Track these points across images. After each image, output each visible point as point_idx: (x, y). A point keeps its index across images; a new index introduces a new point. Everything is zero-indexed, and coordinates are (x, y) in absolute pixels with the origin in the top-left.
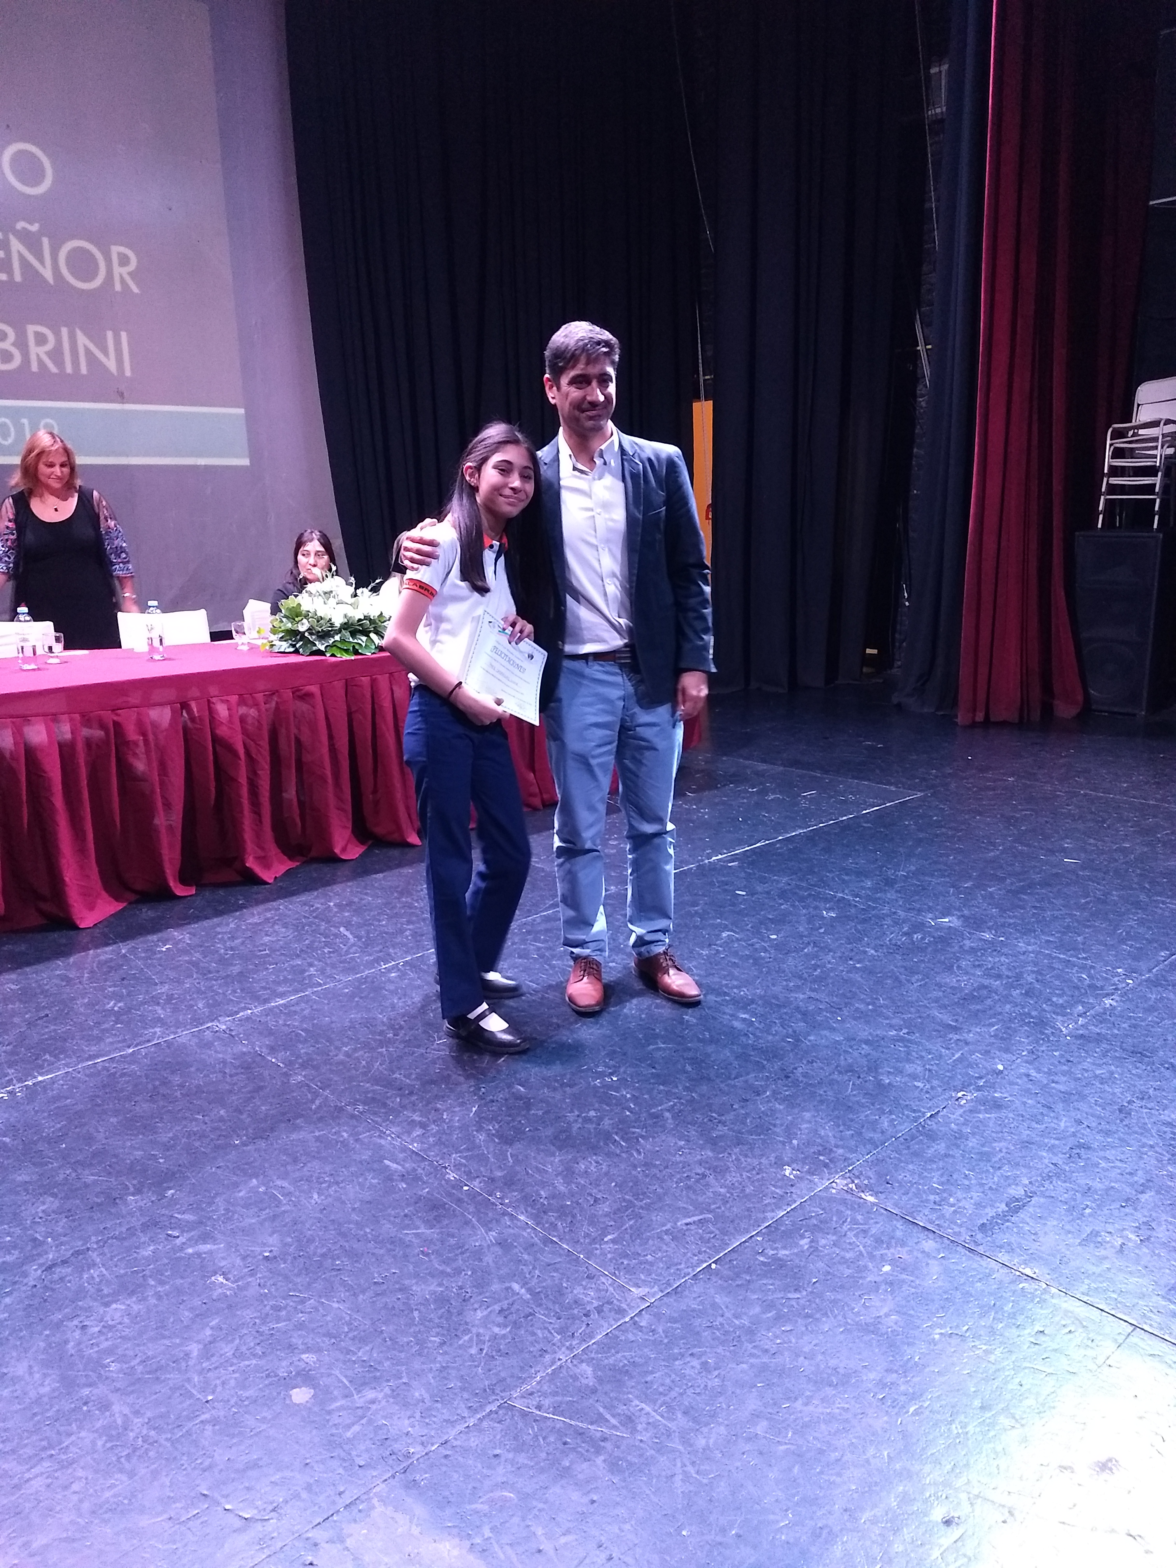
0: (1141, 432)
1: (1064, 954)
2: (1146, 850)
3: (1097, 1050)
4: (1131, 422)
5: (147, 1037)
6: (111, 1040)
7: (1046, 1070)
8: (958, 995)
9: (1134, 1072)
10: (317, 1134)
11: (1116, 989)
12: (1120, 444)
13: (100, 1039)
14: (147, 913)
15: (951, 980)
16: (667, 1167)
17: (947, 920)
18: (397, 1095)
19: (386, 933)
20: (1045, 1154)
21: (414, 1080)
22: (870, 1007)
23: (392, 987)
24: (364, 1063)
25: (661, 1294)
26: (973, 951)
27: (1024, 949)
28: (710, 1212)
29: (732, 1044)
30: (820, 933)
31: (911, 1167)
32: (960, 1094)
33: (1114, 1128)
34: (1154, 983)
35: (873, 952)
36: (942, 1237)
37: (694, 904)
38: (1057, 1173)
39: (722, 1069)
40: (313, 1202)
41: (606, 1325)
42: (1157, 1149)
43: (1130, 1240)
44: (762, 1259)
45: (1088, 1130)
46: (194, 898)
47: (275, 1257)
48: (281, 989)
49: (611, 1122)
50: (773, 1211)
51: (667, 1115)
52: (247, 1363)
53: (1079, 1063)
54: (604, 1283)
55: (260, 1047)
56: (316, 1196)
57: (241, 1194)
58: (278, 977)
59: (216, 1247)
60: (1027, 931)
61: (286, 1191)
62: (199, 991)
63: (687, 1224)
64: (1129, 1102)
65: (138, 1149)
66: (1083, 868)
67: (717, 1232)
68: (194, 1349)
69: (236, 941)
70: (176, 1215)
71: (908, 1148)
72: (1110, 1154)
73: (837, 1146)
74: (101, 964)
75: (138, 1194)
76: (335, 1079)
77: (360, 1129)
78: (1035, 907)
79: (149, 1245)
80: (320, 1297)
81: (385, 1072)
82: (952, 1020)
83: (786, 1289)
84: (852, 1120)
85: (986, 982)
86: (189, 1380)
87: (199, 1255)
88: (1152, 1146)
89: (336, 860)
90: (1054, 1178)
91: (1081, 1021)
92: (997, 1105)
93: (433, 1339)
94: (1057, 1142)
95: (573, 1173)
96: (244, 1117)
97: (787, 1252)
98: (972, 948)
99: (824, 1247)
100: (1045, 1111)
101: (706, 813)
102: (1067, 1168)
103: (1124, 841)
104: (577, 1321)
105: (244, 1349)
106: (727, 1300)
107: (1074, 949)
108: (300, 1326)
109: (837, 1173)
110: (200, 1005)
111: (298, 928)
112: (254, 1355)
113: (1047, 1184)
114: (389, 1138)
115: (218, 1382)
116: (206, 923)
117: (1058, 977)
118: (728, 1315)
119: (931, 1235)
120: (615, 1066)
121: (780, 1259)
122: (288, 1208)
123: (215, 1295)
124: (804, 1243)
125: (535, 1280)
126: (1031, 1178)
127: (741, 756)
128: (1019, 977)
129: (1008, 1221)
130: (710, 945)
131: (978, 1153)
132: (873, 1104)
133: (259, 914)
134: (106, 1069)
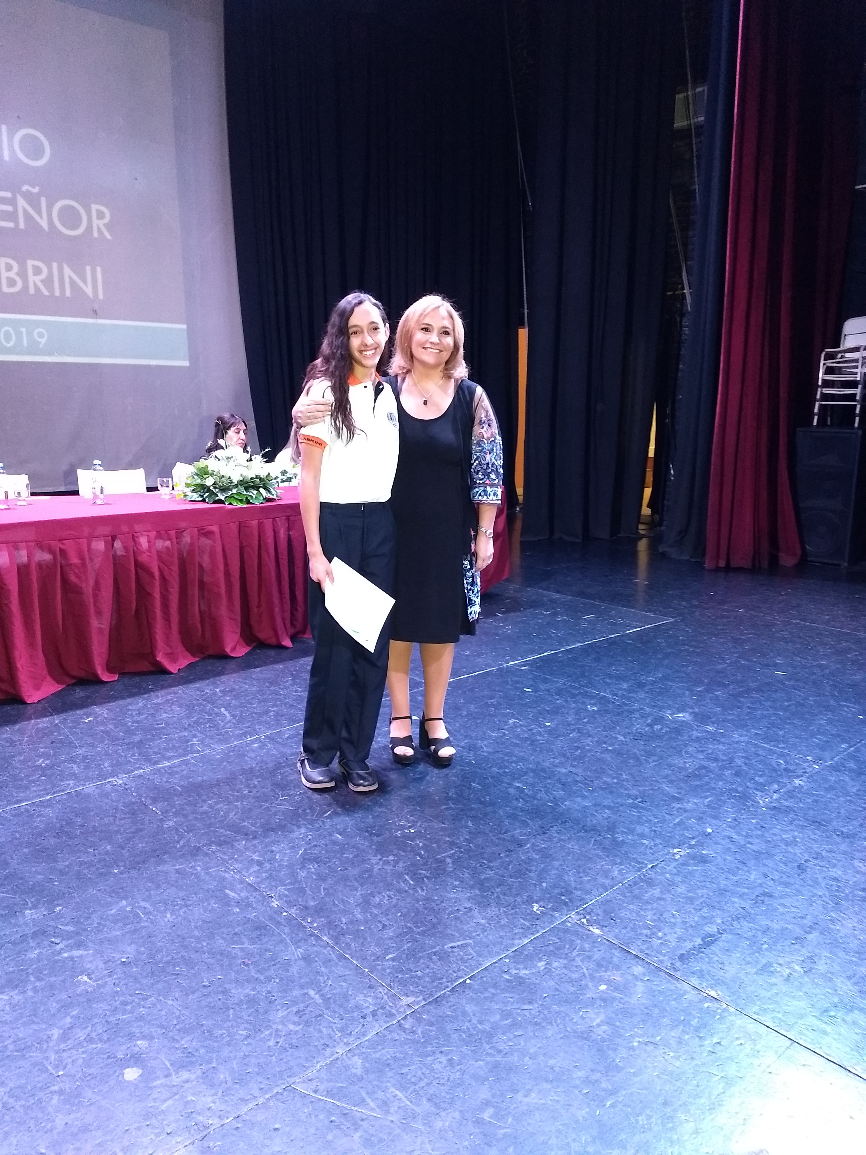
0: (847, 355)
1: (767, 743)
2: (838, 666)
3: (786, 819)
4: (839, 347)
5: (62, 788)
6: (35, 789)
7: (744, 833)
8: (683, 773)
9: (812, 837)
10: (177, 867)
11: (806, 772)
12: (830, 363)
13: (27, 788)
14: (79, 693)
15: (678, 761)
16: (442, 902)
17: (681, 715)
18: (243, 839)
19: (255, 713)
20: (736, 900)
21: (258, 827)
22: (615, 781)
23: (252, 755)
24: (222, 813)
25: (424, 1003)
26: (698, 739)
27: (737, 740)
28: (471, 938)
29: (507, 806)
30: (584, 722)
31: (631, 907)
32: (676, 851)
33: (792, 881)
34: (836, 768)
35: (622, 738)
36: (649, 963)
37: (491, 698)
38: (745, 915)
39: (496, 825)
40: (166, 920)
41: (377, 1026)
42: (824, 898)
43: (796, 971)
44: (507, 977)
45: (772, 882)
46: (116, 683)
47: (130, 963)
48: (169, 754)
49: (405, 865)
50: (520, 939)
51: (448, 860)
52: (94, 1046)
53: (771, 828)
54: (380, 992)
55: (146, 799)
56: (169, 915)
57: (113, 912)
58: (168, 745)
59: (86, 952)
60: (740, 725)
61: (146, 911)
62: (107, 754)
63: (452, 947)
64: (806, 861)
65: (40, 874)
66: (790, 680)
67: (475, 955)
68: (56, 1033)
69: (141, 717)
70: (60, 927)
71: (631, 892)
72: (787, 901)
73: (576, 889)
74: (38, 731)
75: (34, 909)
76: (198, 825)
77: (211, 865)
78: (749, 708)
79: (35, 949)
80: (159, 995)
81: (237, 821)
82: (677, 793)
83: (523, 1001)
84: (590, 869)
85: (705, 764)
86: (47, 1058)
87: (71, 958)
88: (820, 896)
89: (226, 657)
90: (742, 919)
91: (775, 796)
92: (704, 860)
93: (241, 1032)
94: (746, 890)
95: (370, 904)
96: (124, 852)
97: (527, 972)
98: (698, 737)
99: (556, 969)
100: (740, 866)
101: (509, 629)
102: (753, 912)
103: (822, 659)
104: (356, 1023)
105: (94, 1035)
106: (474, 1008)
107: (776, 740)
108: (141, 1018)
109: (573, 910)
110: (106, 765)
111: (190, 707)
112: (101, 1040)
113: (735, 924)
114: (232, 873)
115: (70, 1060)
116: (121, 702)
117: (760, 762)
118: (474, 1021)
119: (640, 962)
120: (414, 821)
121: (521, 977)
122: (146, 924)
123: (79, 990)
124: (541, 965)
125: (328, 989)
126: (723, 918)
127: (541, 588)
128: (731, 760)
129: (702, 952)
130: (499, 729)
131: (684, 898)
132: (608, 856)
133: (162, 696)
134: (27, 811)
